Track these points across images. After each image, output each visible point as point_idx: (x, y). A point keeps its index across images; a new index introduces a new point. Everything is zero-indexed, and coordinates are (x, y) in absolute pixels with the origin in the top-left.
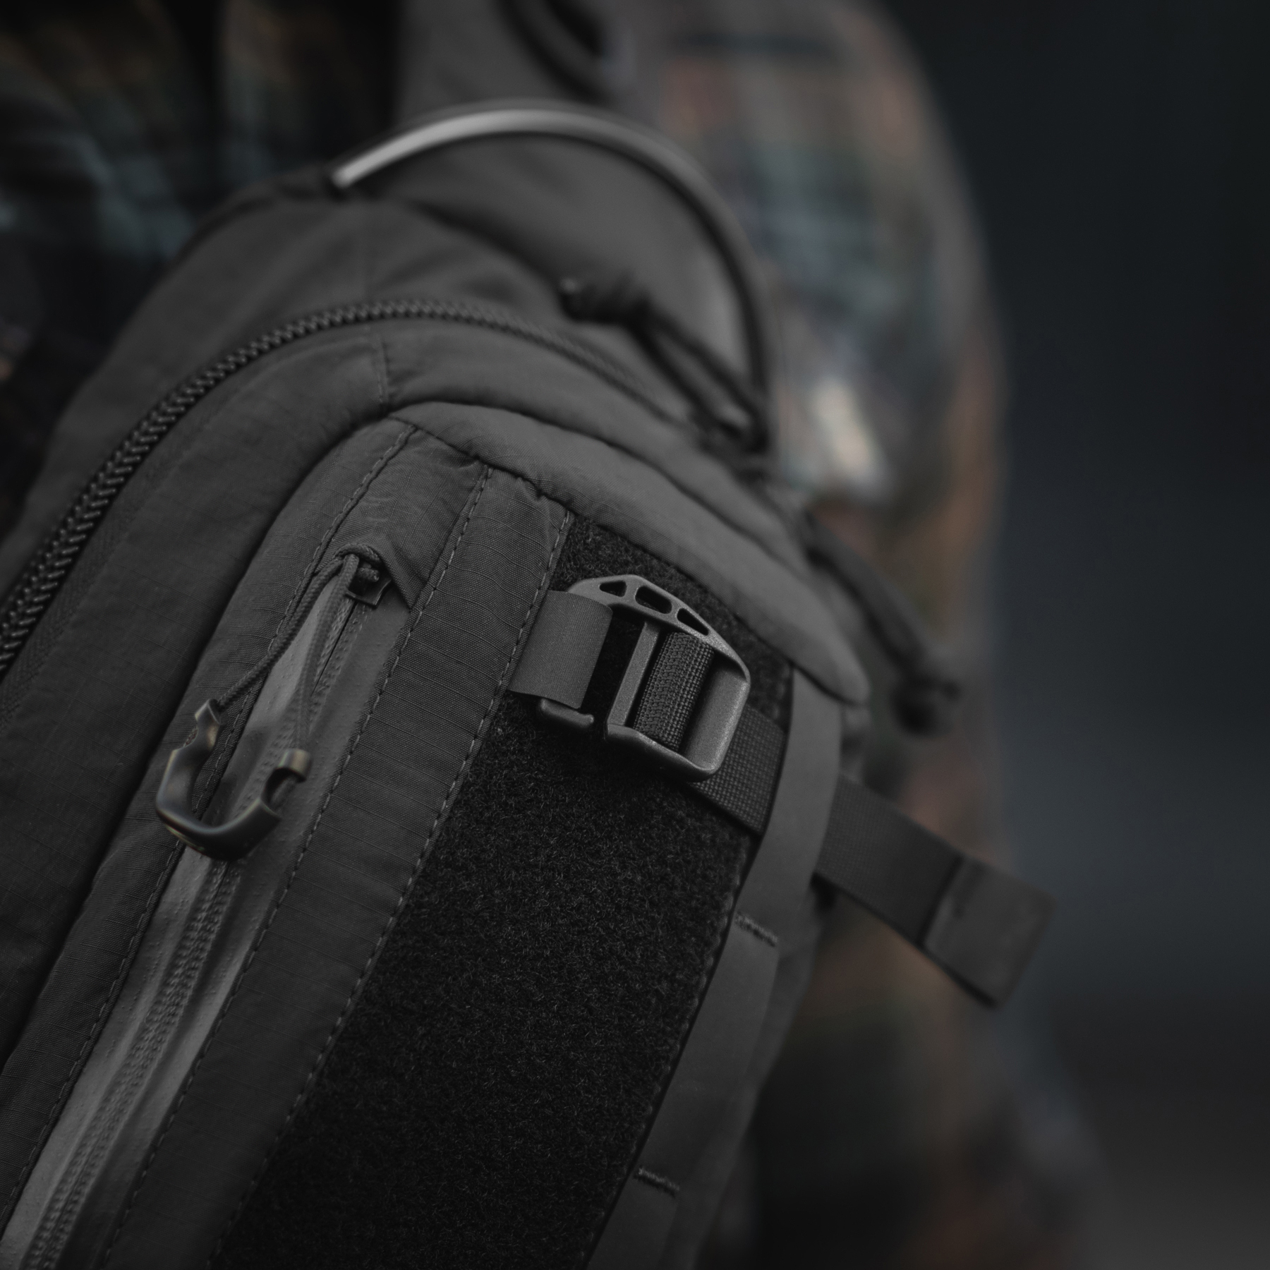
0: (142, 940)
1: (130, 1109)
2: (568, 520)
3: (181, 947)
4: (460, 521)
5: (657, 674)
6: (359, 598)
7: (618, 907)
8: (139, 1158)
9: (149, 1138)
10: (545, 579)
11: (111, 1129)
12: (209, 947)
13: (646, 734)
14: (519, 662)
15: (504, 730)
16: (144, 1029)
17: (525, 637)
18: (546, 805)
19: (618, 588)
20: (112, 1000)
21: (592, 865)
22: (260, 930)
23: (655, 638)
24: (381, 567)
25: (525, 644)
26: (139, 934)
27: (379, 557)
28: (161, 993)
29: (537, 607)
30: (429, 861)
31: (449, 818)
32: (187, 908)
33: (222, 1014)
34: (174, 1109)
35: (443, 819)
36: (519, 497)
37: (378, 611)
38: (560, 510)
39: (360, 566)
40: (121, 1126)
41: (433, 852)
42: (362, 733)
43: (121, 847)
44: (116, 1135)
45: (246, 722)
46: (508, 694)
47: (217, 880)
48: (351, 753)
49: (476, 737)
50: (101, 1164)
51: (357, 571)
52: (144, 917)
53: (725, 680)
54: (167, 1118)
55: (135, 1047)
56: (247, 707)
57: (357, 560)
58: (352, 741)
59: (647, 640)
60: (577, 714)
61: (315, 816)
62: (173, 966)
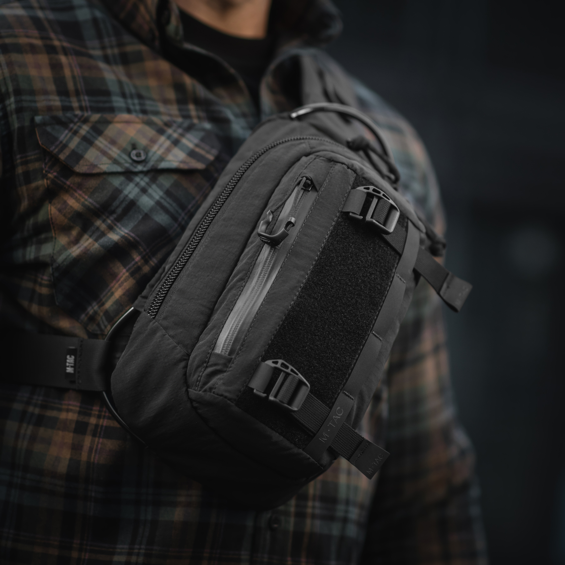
0: (253, 267)
1: (251, 305)
2: (355, 175)
3: (263, 268)
4: (329, 173)
5: (378, 208)
6: (306, 189)
7: (368, 265)
8: (253, 316)
9: (256, 312)
10: (350, 188)
11: (246, 310)
12: (270, 268)
13: (376, 220)
14: (344, 205)
15: (341, 220)
16: (254, 288)
17: (346, 199)
18: (351, 238)
19: (368, 189)
20: (246, 282)
21: (362, 254)
22: (283, 263)
23: (377, 200)
24: (311, 180)
25: (346, 201)
26: (252, 266)
27: (311, 178)
28: (258, 279)
29: (348, 193)
30: (323, 249)
31: (328, 239)
32: (265, 259)
33: (273, 283)
34: (262, 304)
35: (327, 240)
36: (344, 168)
37: (310, 192)
38: (353, 173)
39: (306, 180)
40: (249, 309)
41: (324, 247)
42: (307, 219)
43: (246, 250)
44: (247, 311)
45: (278, 218)
46: (342, 212)
47: (271, 253)
48: (304, 223)
49: (334, 222)
50: (244, 318)
51: (305, 181)
52: (254, 262)
53: (394, 212)
54: (260, 306)
55: (252, 292)
56: (279, 214)
57: (306, 178)
58: (304, 221)
59: (375, 201)
60: (359, 216)
61: (296, 238)
62: (261, 273)
